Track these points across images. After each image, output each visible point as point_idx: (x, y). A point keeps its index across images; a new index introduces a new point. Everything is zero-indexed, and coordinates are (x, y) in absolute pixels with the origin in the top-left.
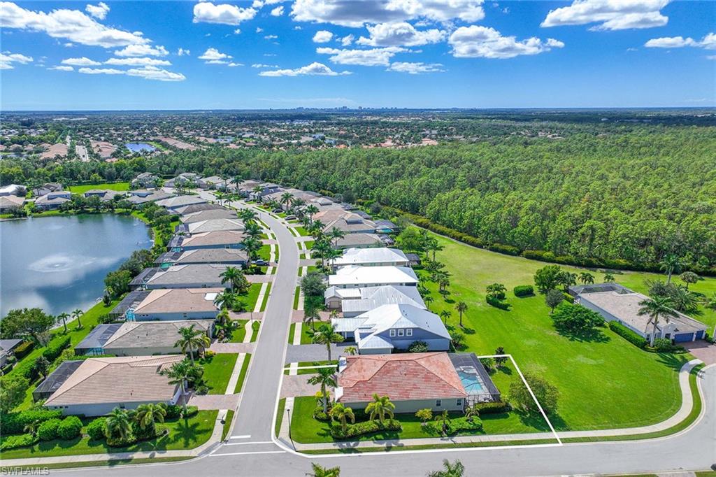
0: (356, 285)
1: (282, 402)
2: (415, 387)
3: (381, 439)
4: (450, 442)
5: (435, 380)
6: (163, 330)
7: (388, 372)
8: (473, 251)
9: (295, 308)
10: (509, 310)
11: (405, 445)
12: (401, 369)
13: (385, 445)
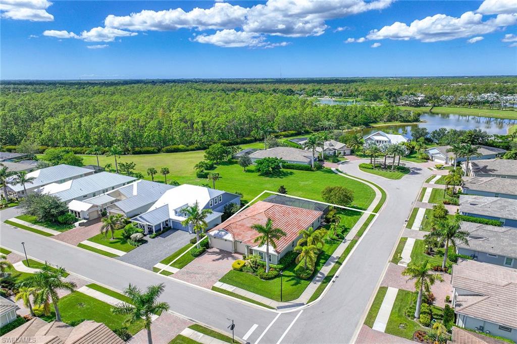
3: (325, 262)
4: (348, 243)
11: (339, 256)
13: (333, 263)
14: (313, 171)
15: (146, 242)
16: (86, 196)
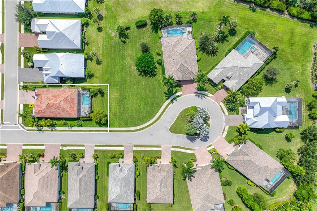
1: (19, 105)
2: (59, 113)
3: (50, 127)
4: (71, 129)
5: (66, 111)
7: (49, 107)
11: (57, 129)
12: (54, 107)
13: (51, 129)
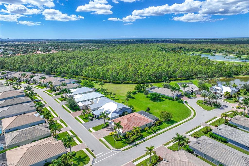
0: (85, 100)
1: (100, 139)
2: (139, 122)
3: (140, 139)
4: (156, 134)
5: (143, 119)
6: (32, 131)
8: (108, 85)
9: (70, 112)
10: (135, 98)
11: (147, 138)
13: (142, 140)
14: (174, 100)
15: (93, 120)
16: (86, 100)
